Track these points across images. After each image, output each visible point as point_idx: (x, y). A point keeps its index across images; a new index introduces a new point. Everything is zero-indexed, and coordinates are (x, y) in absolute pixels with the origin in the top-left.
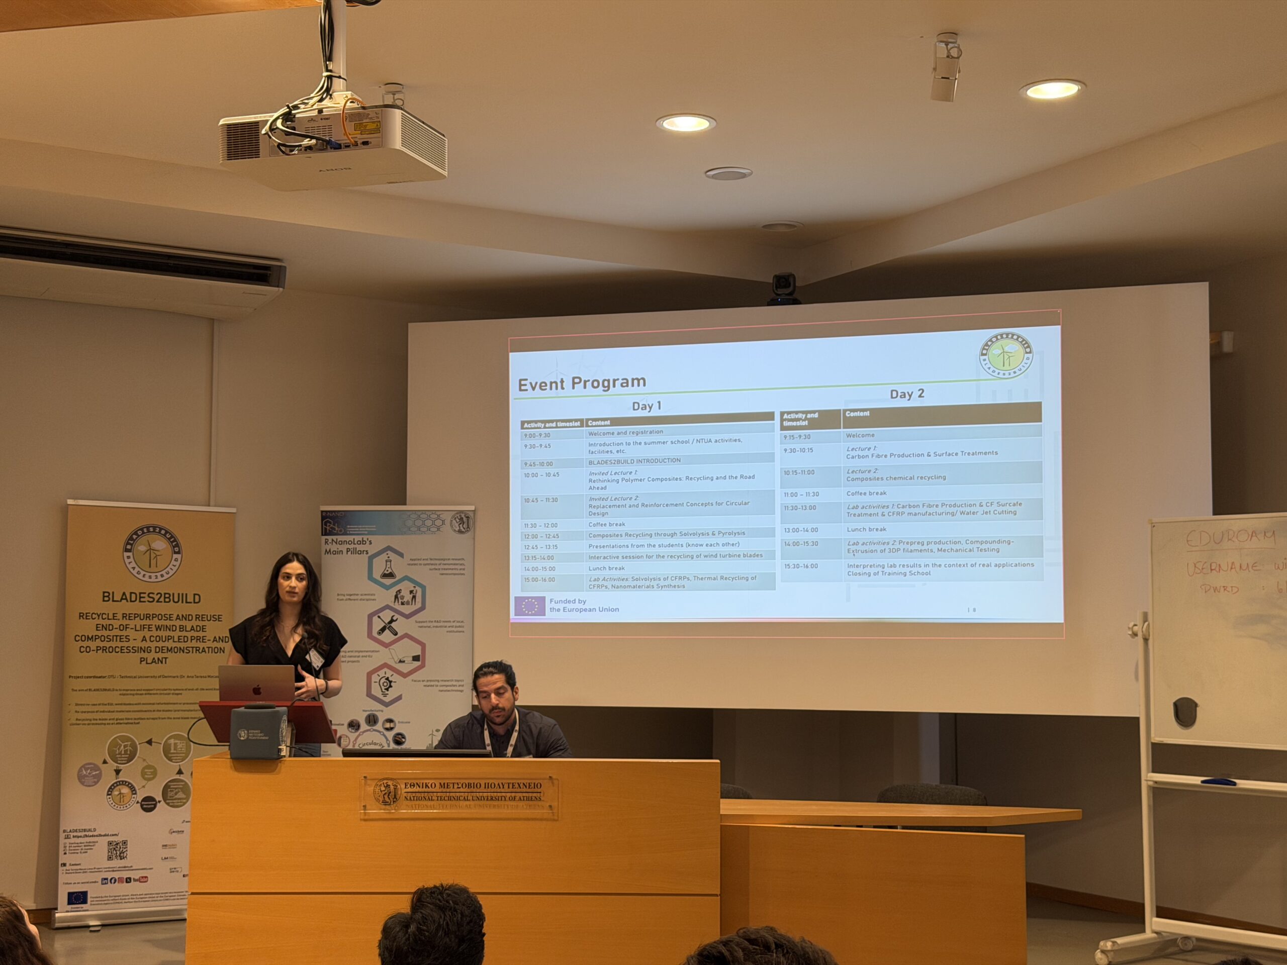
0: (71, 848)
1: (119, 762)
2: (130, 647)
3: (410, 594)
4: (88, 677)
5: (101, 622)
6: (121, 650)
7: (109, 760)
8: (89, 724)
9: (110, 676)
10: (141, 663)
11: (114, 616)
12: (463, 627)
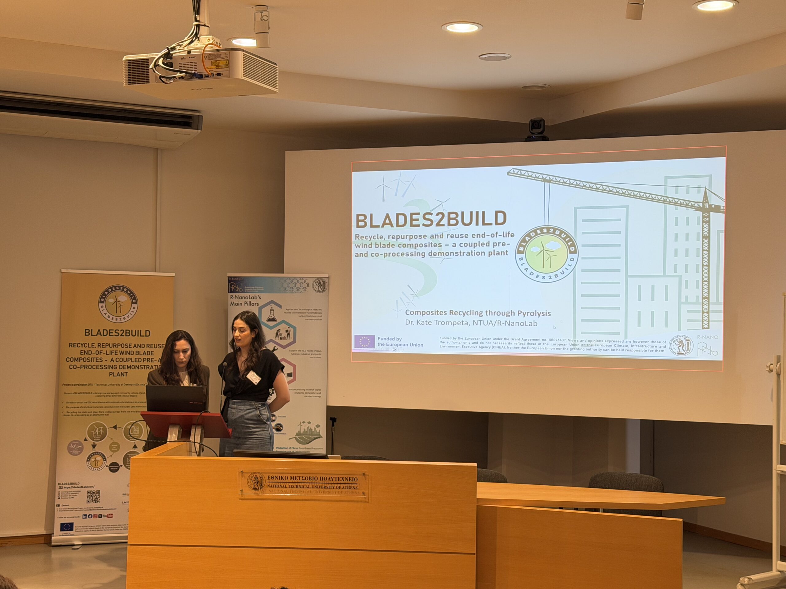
0: (63, 495)
1: (95, 440)
2: (102, 365)
3: (286, 332)
4: (74, 385)
5: (84, 349)
6: (97, 367)
7: (88, 438)
8: (75, 415)
9: (89, 385)
10: (110, 376)
11: (92, 345)
12: (321, 354)
